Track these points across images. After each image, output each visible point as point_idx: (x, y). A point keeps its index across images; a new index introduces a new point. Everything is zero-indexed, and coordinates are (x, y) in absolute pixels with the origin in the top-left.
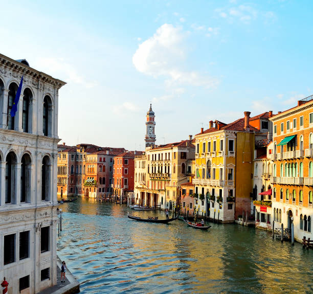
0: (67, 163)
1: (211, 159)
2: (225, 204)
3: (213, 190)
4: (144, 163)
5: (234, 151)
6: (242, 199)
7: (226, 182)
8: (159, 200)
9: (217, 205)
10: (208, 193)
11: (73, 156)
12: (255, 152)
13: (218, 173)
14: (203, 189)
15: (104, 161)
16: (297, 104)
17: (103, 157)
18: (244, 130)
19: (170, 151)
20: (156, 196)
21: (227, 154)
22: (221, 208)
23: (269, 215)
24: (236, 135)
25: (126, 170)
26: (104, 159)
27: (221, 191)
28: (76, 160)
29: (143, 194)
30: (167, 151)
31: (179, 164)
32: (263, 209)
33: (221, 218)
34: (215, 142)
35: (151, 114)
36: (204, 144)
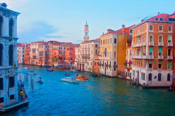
0: (44, 50)
1: (107, 47)
2: (112, 68)
3: (108, 62)
4: (79, 49)
5: (117, 43)
6: (121, 66)
7: (113, 58)
8: (85, 67)
9: (109, 69)
10: (105, 63)
11: (46, 46)
12: (127, 44)
13: (110, 54)
14: (103, 61)
15: (61, 49)
16: (141, 21)
17: (60, 47)
18: (122, 34)
19: (90, 44)
20: (83, 65)
21: (113, 45)
22: (110, 70)
23: (131, 73)
24: (118, 36)
25: (71, 53)
26: (61, 48)
27: (110, 62)
28: (48, 48)
29: (78, 64)
30: (89, 44)
31: (94, 50)
32: (129, 70)
33: (111, 75)
34: (108, 39)
35: (87, 26)
36: (104, 40)
